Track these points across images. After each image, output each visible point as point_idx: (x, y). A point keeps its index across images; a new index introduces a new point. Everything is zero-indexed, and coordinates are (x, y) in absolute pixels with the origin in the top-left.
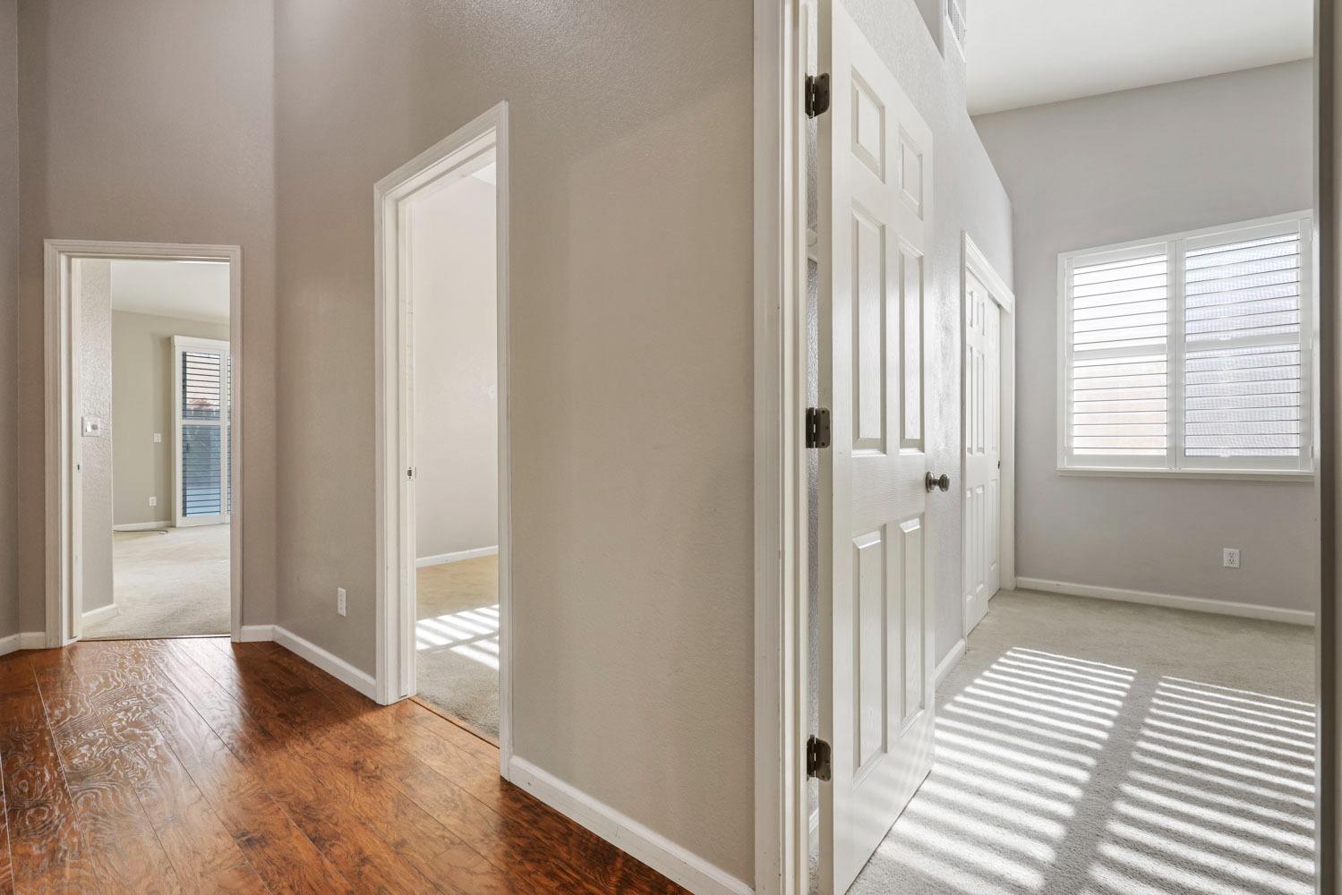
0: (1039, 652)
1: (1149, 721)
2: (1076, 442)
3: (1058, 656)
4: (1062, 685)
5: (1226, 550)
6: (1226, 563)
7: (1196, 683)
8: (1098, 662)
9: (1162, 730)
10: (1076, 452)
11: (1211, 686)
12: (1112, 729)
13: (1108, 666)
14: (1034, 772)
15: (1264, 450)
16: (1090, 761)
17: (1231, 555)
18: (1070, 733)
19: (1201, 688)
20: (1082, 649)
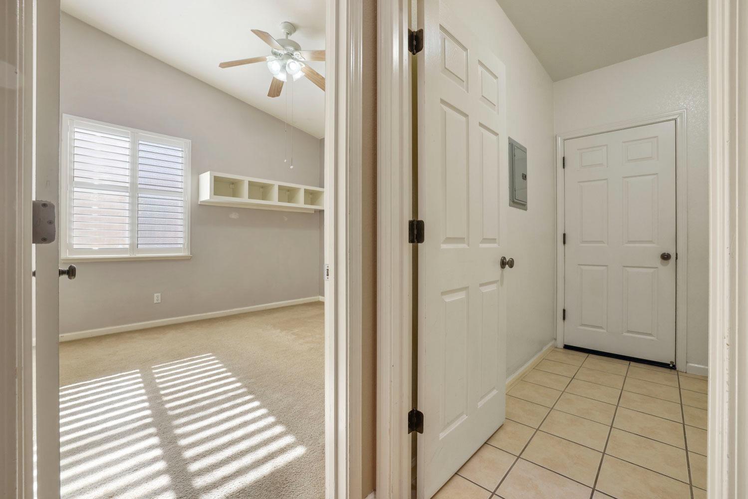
0: (79, 384)
1: (162, 392)
2: (75, 241)
3: (92, 381)
4: (108, 397)
5: (156, 295)
6: (155, 302)
7: (167, 364)
8: (118, 373)
9: (172, 393)
10: (75, 247)
11: (174, 362)
12: (150, 407)
13: (124, 373)
14: (132, 457)
15: (162, 245)
16: (152, 430)
17: (157, 297)
18: (133, 421)
19: (171, 365)
20: (104, 370)
